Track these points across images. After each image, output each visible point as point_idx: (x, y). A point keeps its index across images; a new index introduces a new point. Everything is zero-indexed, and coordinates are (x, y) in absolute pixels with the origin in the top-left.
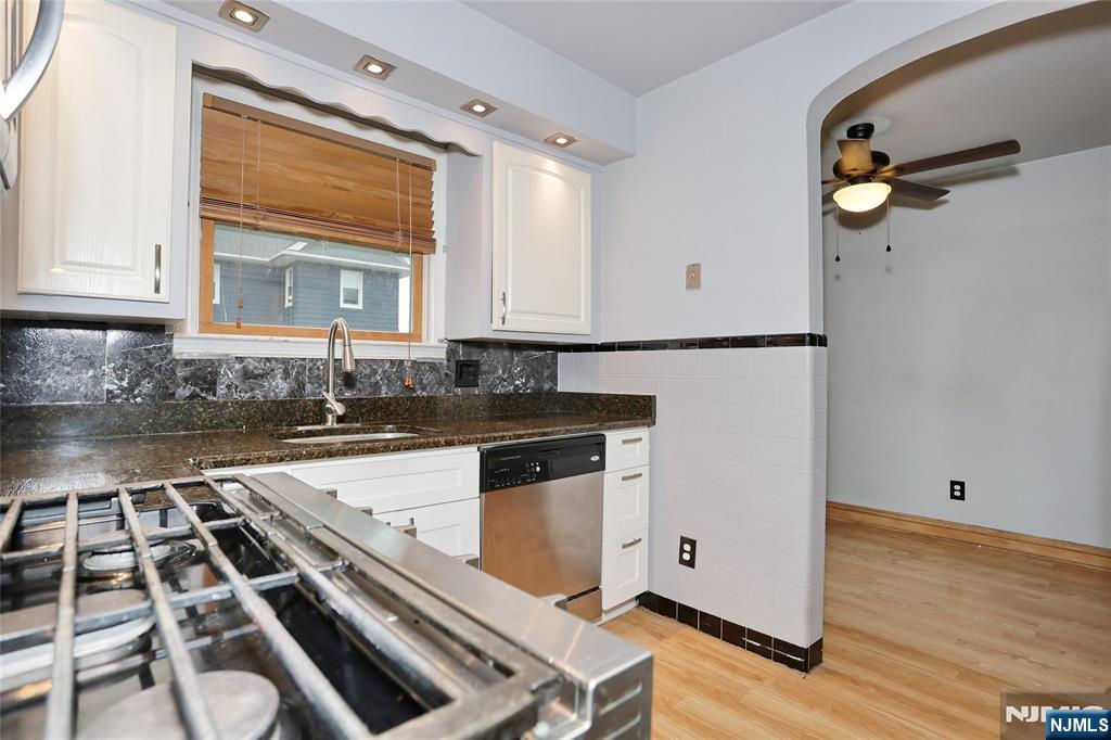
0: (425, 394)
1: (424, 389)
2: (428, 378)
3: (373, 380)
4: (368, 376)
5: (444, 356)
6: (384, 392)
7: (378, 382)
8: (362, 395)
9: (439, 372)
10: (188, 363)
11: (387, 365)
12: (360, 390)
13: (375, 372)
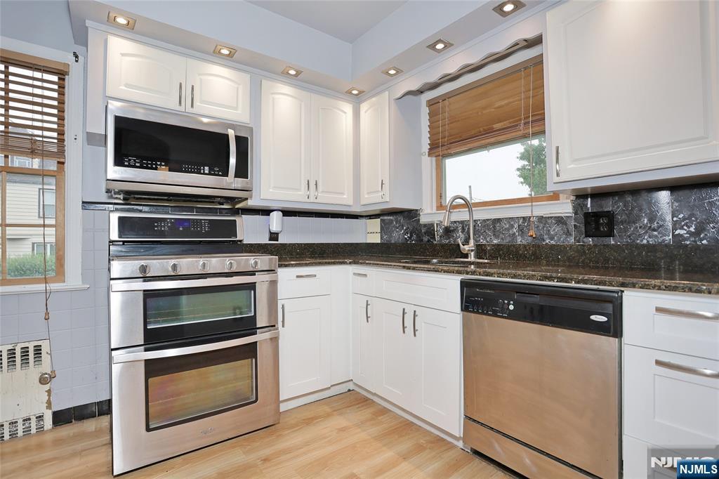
0: (553, 242)
1: (552, 238)
2: (555, 229)
3: (511, 232)
4: (508, 230)
5: (571, 211)
6: (519, 240)
7: (514, 234)
8: (504, 242)
9: (566, 224)
10: (425, 225)
11: (521, 221)
12: (502, 239)
13: (512, 226)
